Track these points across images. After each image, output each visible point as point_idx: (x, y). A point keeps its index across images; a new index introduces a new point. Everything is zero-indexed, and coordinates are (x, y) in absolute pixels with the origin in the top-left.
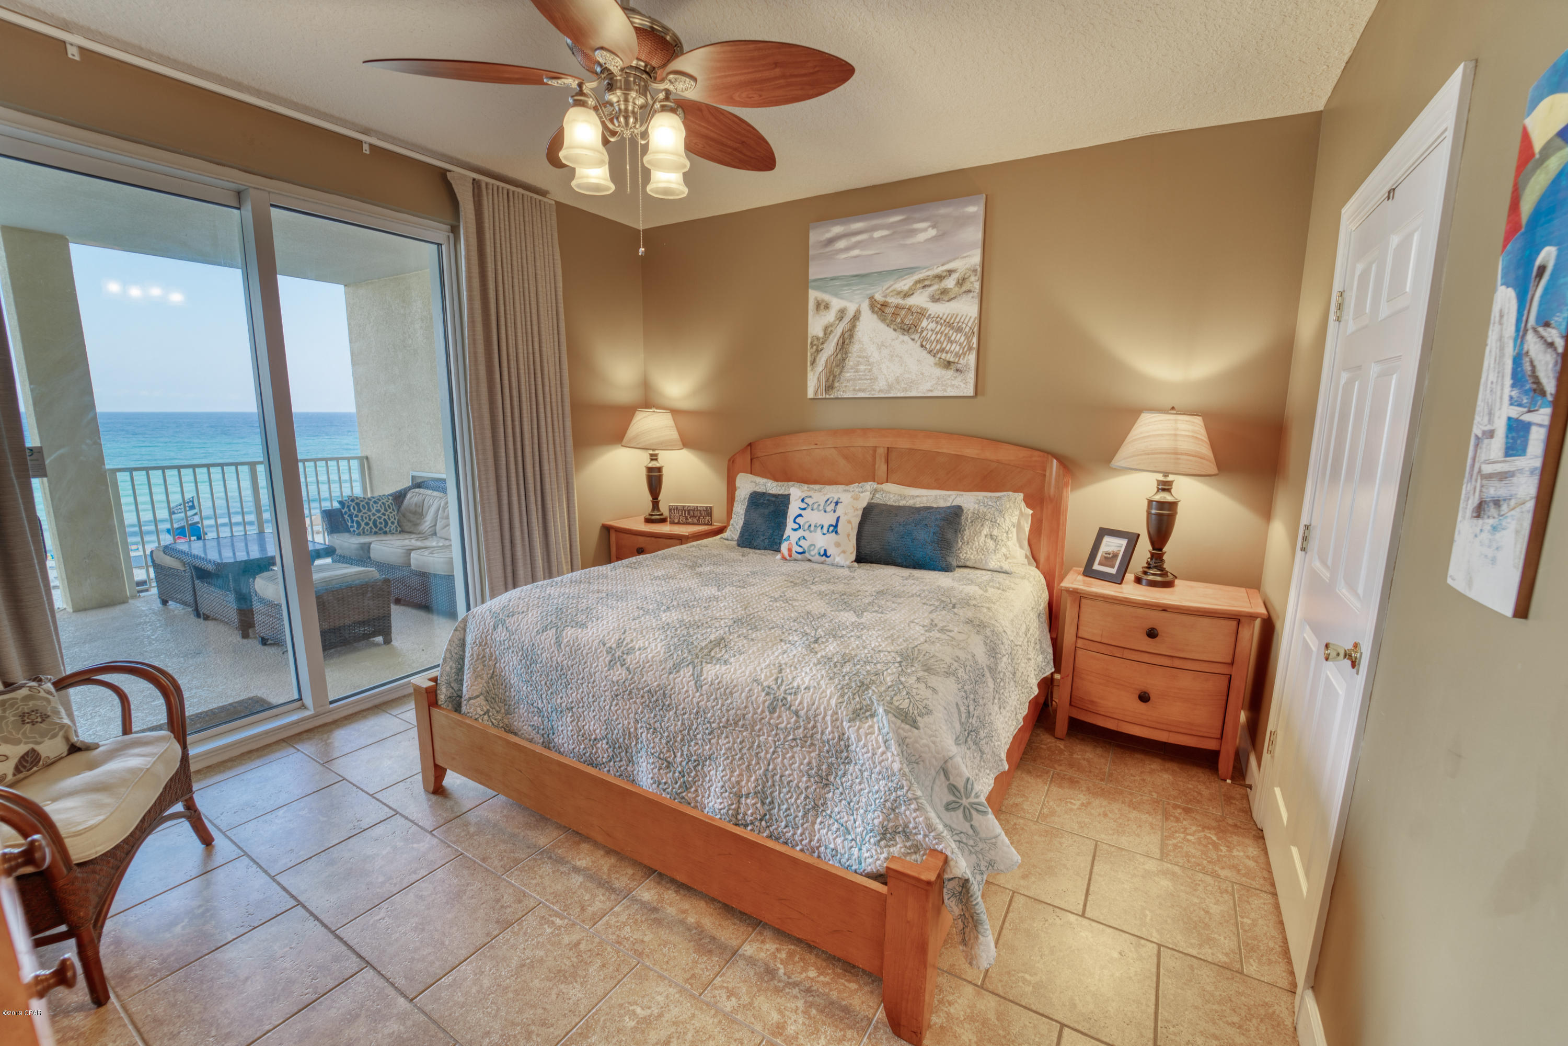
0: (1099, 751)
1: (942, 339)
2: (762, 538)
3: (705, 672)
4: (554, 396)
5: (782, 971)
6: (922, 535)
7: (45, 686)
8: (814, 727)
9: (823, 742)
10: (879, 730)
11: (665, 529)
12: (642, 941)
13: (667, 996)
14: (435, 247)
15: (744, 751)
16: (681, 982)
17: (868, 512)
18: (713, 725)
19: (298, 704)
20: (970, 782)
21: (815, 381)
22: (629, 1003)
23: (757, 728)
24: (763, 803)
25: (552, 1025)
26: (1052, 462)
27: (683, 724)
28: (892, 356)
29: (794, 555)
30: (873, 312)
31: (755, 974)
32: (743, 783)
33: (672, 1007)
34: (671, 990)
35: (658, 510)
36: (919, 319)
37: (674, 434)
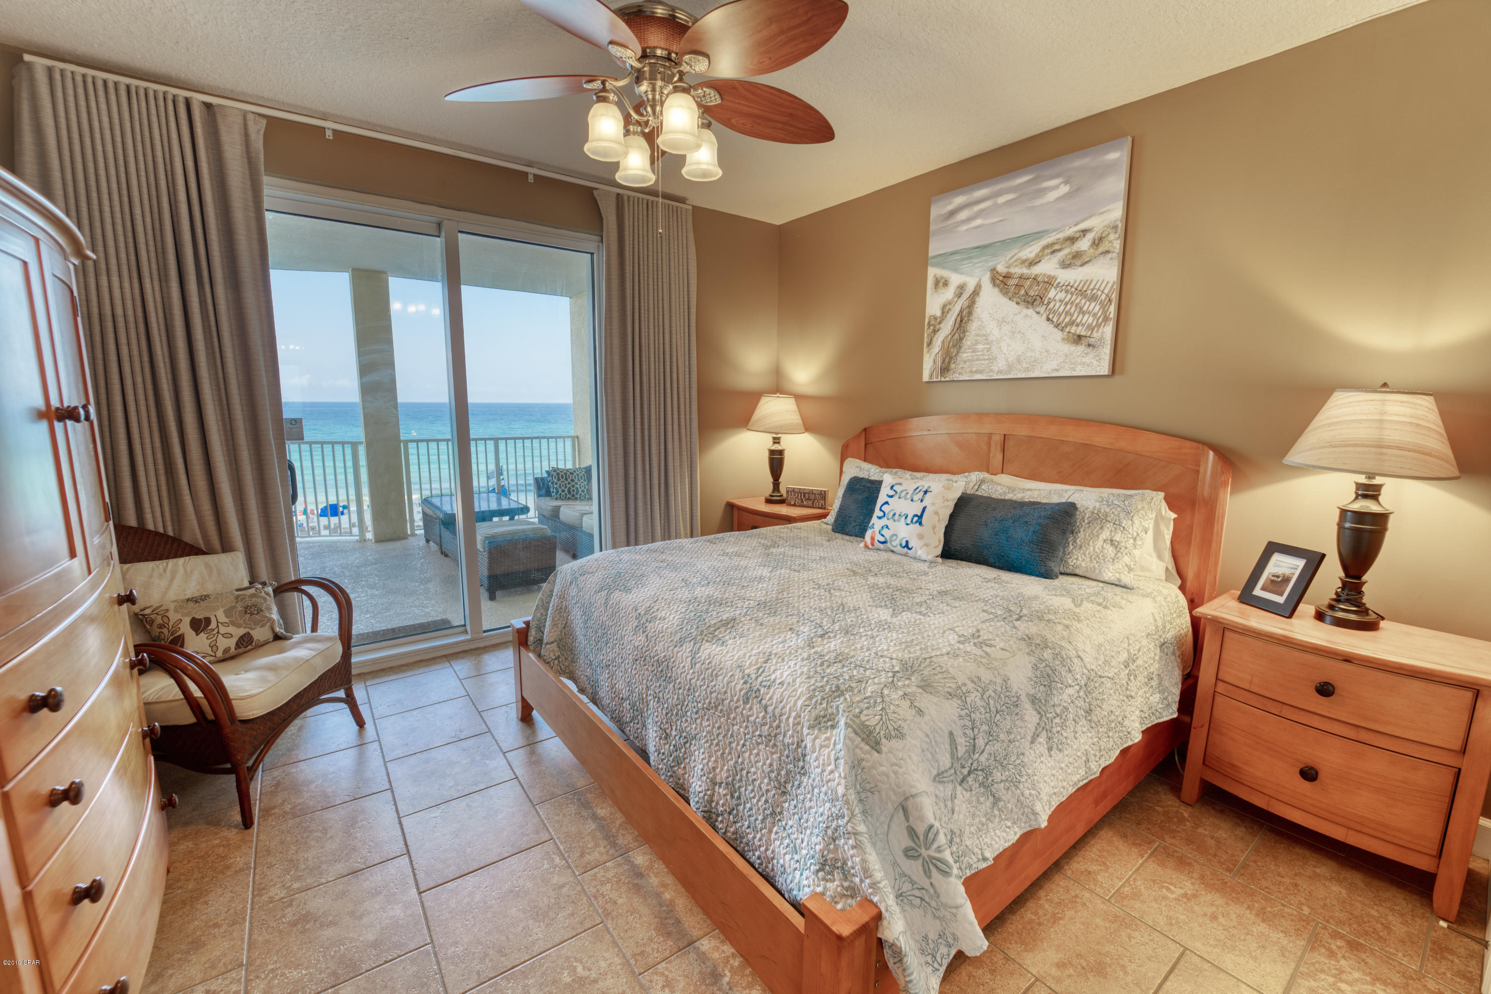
0: (1240, 831)
1: (1072, 310)
2: (854, 524)
3: (702, 650)
4: (681, 382)
5: (727, 979)
6: (1020, 534)
7: (266, 589)
8: (778, 727)
9: (784, 745)
10: (835, 744)
11: (783, 510)
12: (615, 903)
13: (610, 965)
14: (589, 255)
15: (720, 737)
16: (628, 955)
17: (963, 503)
18: (700, 705)
19: (462, 629)
20: (934, 830)
21: (931, 363)
22: (575, 958)
23: (732, 716)
24: (732, 797)
25: (506, 955)
26: (1208, 453)
27: (678, 698)
28: (1014, 333)
29: (877, 544)
30: (994, 285)
31: (700, 972)
32: (718, 771)
33: (609, 976)
34: (616, 959)
35: (779, 491)
36: (1046, 289)
37: (795, 419)
